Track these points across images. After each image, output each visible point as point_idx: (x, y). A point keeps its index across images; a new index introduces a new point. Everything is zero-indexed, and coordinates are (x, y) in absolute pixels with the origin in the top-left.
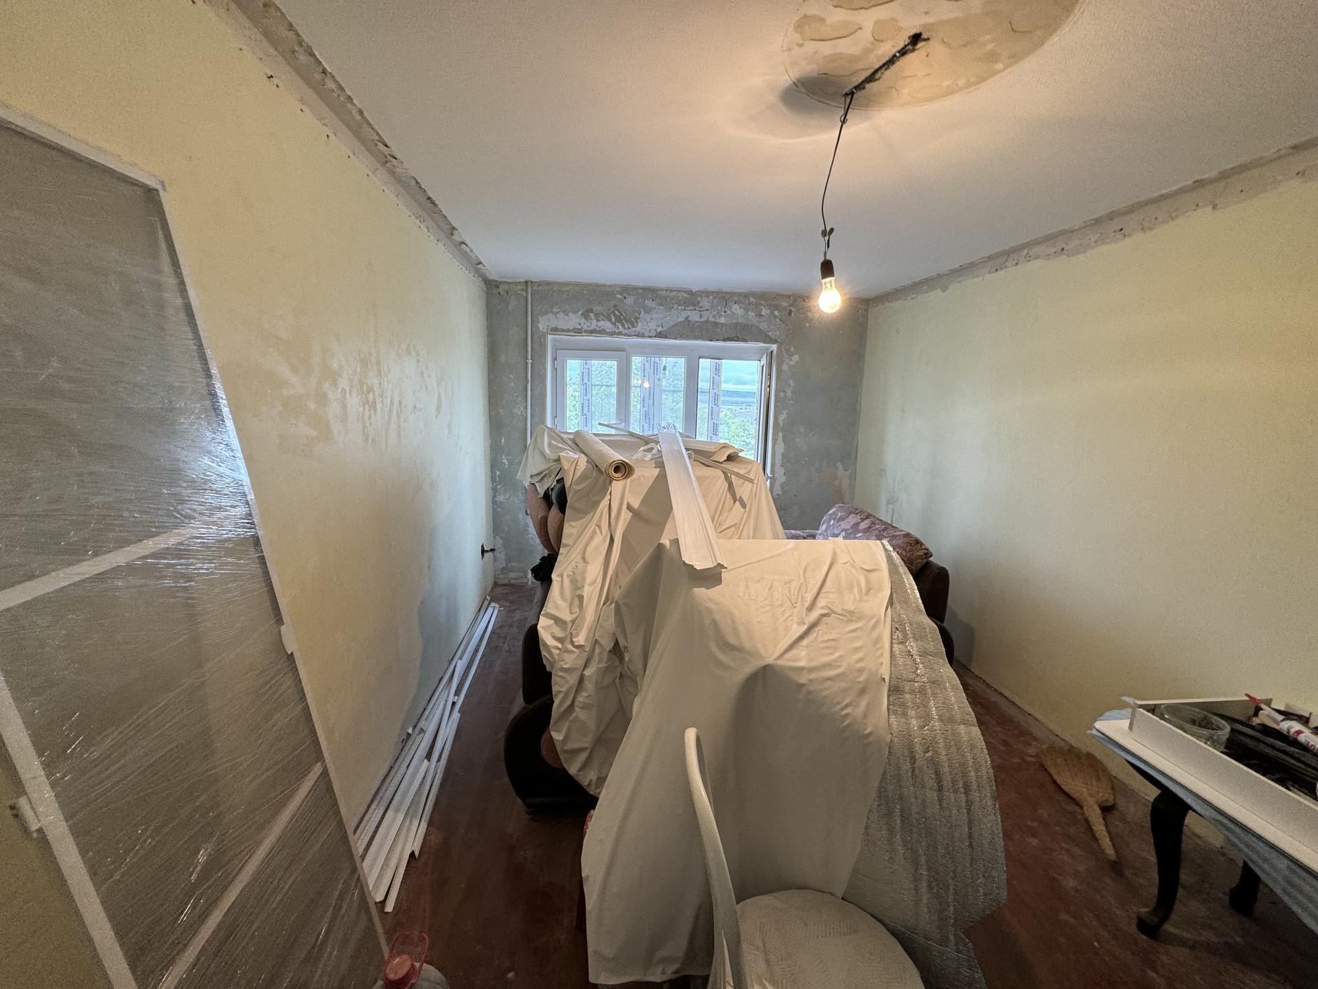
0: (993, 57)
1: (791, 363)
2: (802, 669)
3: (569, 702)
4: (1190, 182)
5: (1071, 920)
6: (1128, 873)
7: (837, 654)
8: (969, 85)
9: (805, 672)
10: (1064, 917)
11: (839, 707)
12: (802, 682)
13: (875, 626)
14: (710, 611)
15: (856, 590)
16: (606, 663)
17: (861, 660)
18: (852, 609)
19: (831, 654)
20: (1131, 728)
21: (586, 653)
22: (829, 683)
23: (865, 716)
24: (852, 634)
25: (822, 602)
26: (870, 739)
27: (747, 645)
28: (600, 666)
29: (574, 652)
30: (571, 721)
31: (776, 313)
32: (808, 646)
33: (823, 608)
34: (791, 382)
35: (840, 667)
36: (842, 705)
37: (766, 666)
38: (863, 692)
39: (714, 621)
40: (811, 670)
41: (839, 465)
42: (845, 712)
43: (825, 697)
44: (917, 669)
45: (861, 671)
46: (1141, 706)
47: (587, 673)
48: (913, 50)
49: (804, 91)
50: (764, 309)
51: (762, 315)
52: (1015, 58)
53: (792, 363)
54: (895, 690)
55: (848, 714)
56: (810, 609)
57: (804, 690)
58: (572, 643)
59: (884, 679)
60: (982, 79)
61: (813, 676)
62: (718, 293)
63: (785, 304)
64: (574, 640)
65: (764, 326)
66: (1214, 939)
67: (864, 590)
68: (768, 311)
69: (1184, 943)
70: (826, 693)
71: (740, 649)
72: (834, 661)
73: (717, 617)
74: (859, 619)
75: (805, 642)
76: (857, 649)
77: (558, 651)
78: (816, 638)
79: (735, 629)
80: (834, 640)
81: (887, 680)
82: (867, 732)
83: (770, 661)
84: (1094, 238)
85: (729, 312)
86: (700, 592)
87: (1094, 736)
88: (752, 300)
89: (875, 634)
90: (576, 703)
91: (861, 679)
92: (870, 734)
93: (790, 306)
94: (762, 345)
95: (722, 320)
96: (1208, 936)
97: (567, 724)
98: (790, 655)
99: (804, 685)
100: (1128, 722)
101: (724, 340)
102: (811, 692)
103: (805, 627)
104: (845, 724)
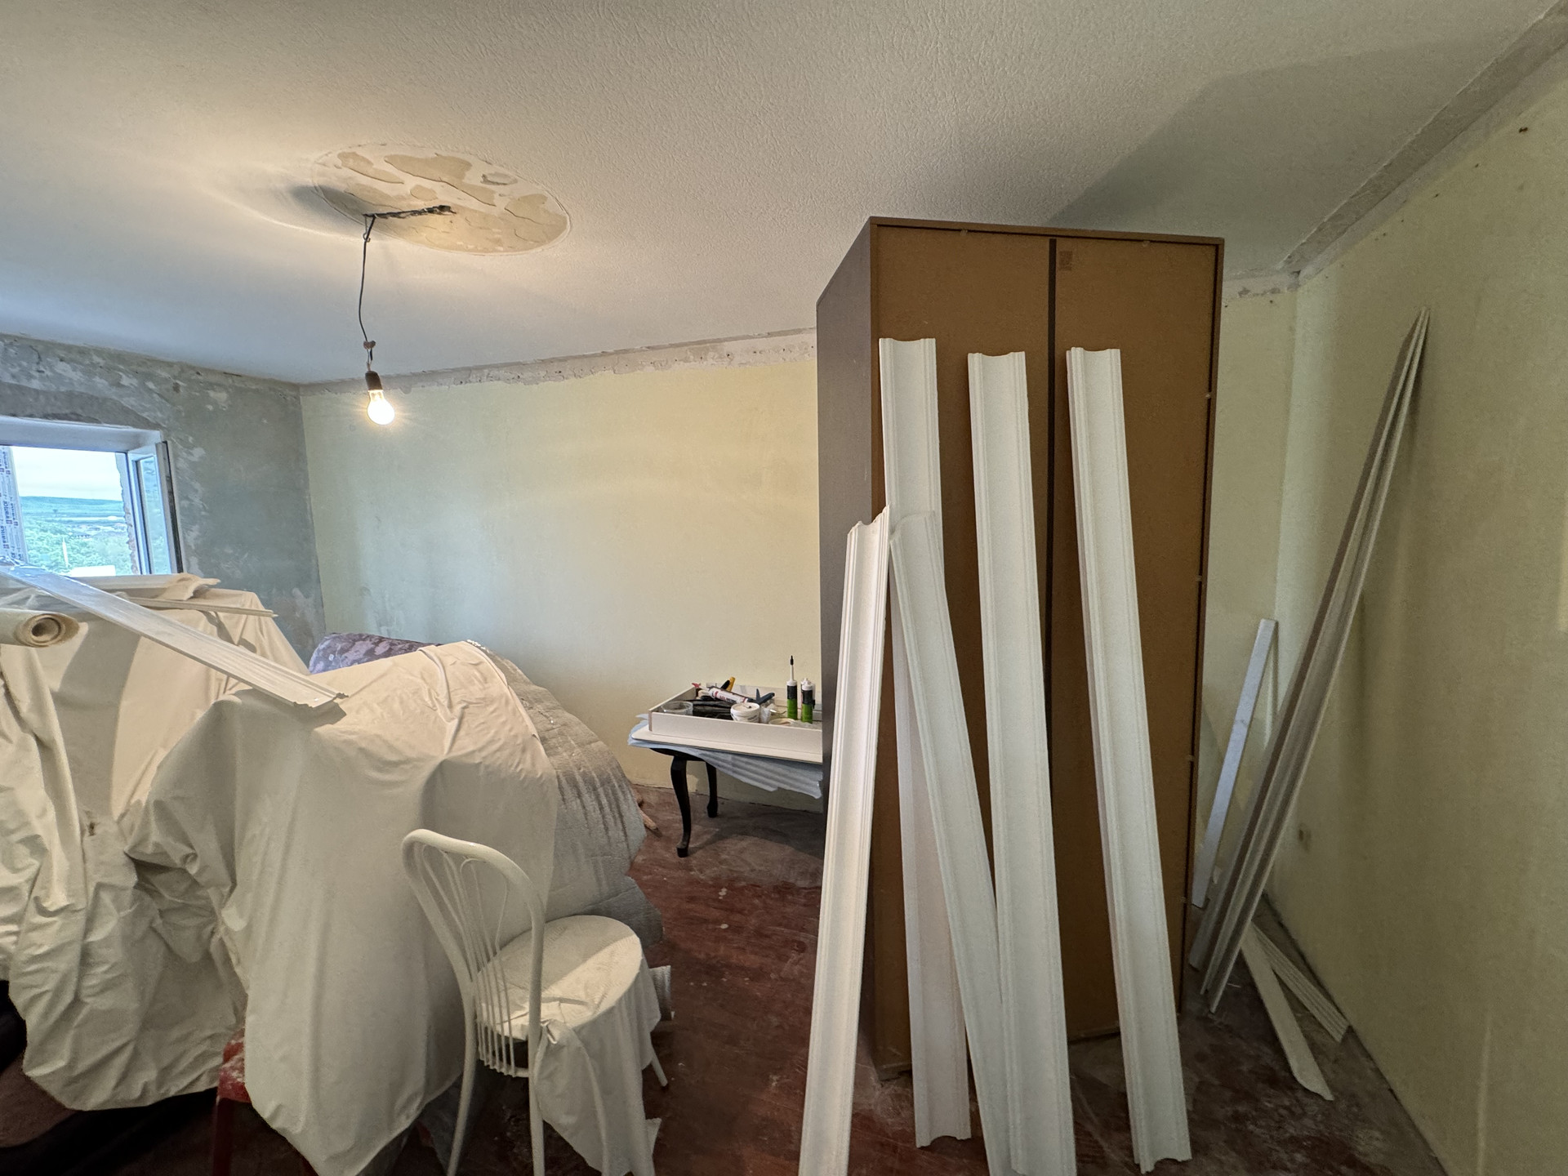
0: (498, 242)
1: (191, 458)
2: (473, 752)
3: (68, 998)
4: (600, 352)
5: (649, 877)
6: (664, 833)
7: (493, 731)
8: (475, 250)
9: (477, 753)
10: (645, 877)
11: (512, 769)
12: (477, 761)
13: (507, 702)
14: (348, 743)
15: (476, 682)
16: (133, 904)
17: (510, 730)
18: (482, 696)
19: (488, 733)
20: (650, 729)
21: (82, 913)
22: (498, 754)
23: (533, 765)
24: (494, 714)
25: (456, 699)
26: (544, 779)
27: (412, 754)
28: (122, 914)
29: (55, 922)
30: (78, 1026)
31: (151, 385)
32: (467, 734)
33: (460, 703)
34: (197, 486)
35: (500, 739)
36: (515, 764)
37: (442, 764)
38: (524, 751)
39: (361, 750)
40: (481, 750)
41: (297, 591)
42: (518, 770)
43: (500, 765)
44: (550, 721)
45: (516, 736)
46: (653, 711)
47: (96, 937)
48: (440, 214)
49: (323, 195)
50: (124, 376)
51: (123, 386)
52: (512, 248)
53: (195, 458)
54: (543, 740)
55: (521, 770)
56: (450, 706)
57: (482, 768)
58: (43, 912)
59: (534, 735)
60: (486, 251)
61: (484, 754)
62: (16, 339)
63: (164, 374)
64: (45, 905)
65: (130, 402)
66: (709, 837)
67: (482, 681)
68: (135, 382)
69: (700, 848)
70: (500, 762)
71: (407, 761)
72: (494, 737)
73: (363, 745)
74: (492, 702)
75: (462, 733)
76: (504, 723)
77: (14, 938)
78: (469, 726)
79: (391, 747)
80: (483, 723)
81: (537, 735)
82: (538, 776)
83: (442, 757)
84: (543, 374)
85: (48, 373)
86: (325, 730)
87: (633, 745)
88: (96, 359)
89: (510, 708)
90: (84, 992)
91: (519, 741)
92: (541, 776)
93: (175, 378)
94: (131, 429)
95: (35, 384)
96: (707, 837)
97: (72, 1032)
98: (456, 746)
99: (481, 763)
100: (648, 726)
101: (46, 416)
102: (487, 767)
103: (456, 721)
104: (522, 778)
